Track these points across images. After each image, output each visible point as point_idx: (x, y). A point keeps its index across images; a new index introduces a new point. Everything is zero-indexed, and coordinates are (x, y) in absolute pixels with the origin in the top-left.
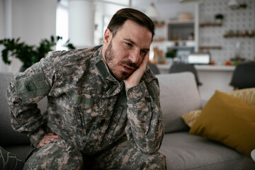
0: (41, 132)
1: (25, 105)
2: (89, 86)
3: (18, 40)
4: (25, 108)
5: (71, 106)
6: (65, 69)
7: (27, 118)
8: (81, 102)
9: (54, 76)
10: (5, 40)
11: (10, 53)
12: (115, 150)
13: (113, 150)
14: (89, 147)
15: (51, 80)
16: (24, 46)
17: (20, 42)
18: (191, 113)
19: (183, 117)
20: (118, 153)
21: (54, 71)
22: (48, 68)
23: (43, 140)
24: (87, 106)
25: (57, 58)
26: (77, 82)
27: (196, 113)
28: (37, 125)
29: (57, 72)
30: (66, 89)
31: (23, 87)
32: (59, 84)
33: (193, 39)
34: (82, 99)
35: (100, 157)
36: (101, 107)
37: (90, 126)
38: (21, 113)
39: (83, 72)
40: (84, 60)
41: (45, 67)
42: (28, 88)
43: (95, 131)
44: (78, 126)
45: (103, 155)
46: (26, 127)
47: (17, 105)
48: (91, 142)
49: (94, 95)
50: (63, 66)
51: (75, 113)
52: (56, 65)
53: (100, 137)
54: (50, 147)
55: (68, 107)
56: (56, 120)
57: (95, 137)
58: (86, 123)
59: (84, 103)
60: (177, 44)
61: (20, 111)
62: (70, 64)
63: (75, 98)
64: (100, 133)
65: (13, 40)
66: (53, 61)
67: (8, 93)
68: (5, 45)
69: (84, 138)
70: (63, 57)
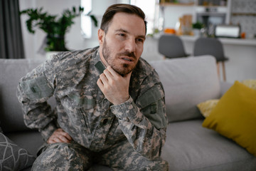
0: (51, 128)
1: (33, 104)
2: (90, 88)
3: (41, 9)
4: (34, 107)
5: (73, 108)
6: (65, 74)
7: (37, 115)
8: (83, 103)
9: (55, 81)
10: (28, 10)
11: (34, 22)
12: (120, 149)
13: (118, 149)
14: (94, 144)
15: (52, 84)
16: (47, 16)
17: (43, 12)
18: (208, 102)
19: (199, 106)
20: (122, 153)
21: (55, 76)
22: (49, 73)
23: (53, 136)
24: (89, 107)
25: (58, 62)
26: (78, 85)
27: (213, 103)
28: (47, 121)
29: (57, 77)
30: (67, 92)
31: (29, 89)
32: (61, 87)
33: (225, 5)
34: (83, 101)
35: (107, 155)
36: (103, 108)
37: (94, 126)
38: (31, 111)
39: (83, 75)
40: (83, 63)
41: (47, 71)
42: (33, 90)
43: (99, 131)
44: (82, 126)
45: (110, 153)
46: (36, 124)
47: (26, 104)
48: (96, 140)
49: (95, 95)
50: (63, 71)
51: (78, 114)
52: (56, 70)
53: (104, 136)
54: (53, 154)
55: (70, 109)
56: (63, 118)
57: (100, 136)
58: (90, 122)
59: (87, 104)
60: (207, 10)
61: (29, 109)
62: (69, 68)
63: (77, 100)
64: (104, 132)
65: (36, 10)
66: (53, 66)
67: (18, 92)
68: (29, 15)
69: (89, 136)
70: (63, 61)
